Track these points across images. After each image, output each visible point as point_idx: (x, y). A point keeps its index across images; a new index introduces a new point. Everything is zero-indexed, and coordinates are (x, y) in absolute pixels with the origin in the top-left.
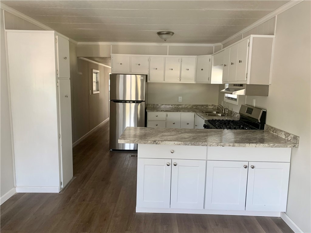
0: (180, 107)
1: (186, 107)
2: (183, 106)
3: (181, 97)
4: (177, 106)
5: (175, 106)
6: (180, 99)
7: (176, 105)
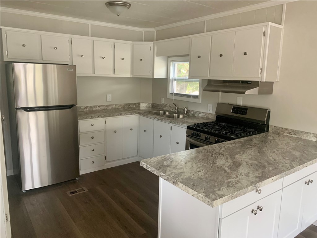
0: (110, 108)
1: (117, 107)
2: (114, 106)
3: (110, 95)
4: (106, 107)
5: (104, 108)
6: (110, 98)
7: (104, 105)
